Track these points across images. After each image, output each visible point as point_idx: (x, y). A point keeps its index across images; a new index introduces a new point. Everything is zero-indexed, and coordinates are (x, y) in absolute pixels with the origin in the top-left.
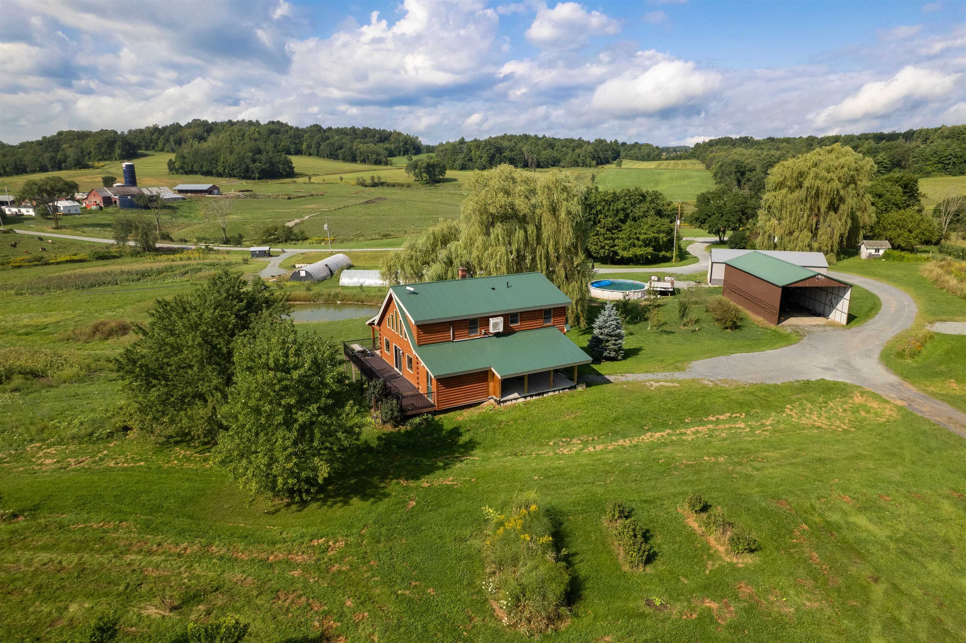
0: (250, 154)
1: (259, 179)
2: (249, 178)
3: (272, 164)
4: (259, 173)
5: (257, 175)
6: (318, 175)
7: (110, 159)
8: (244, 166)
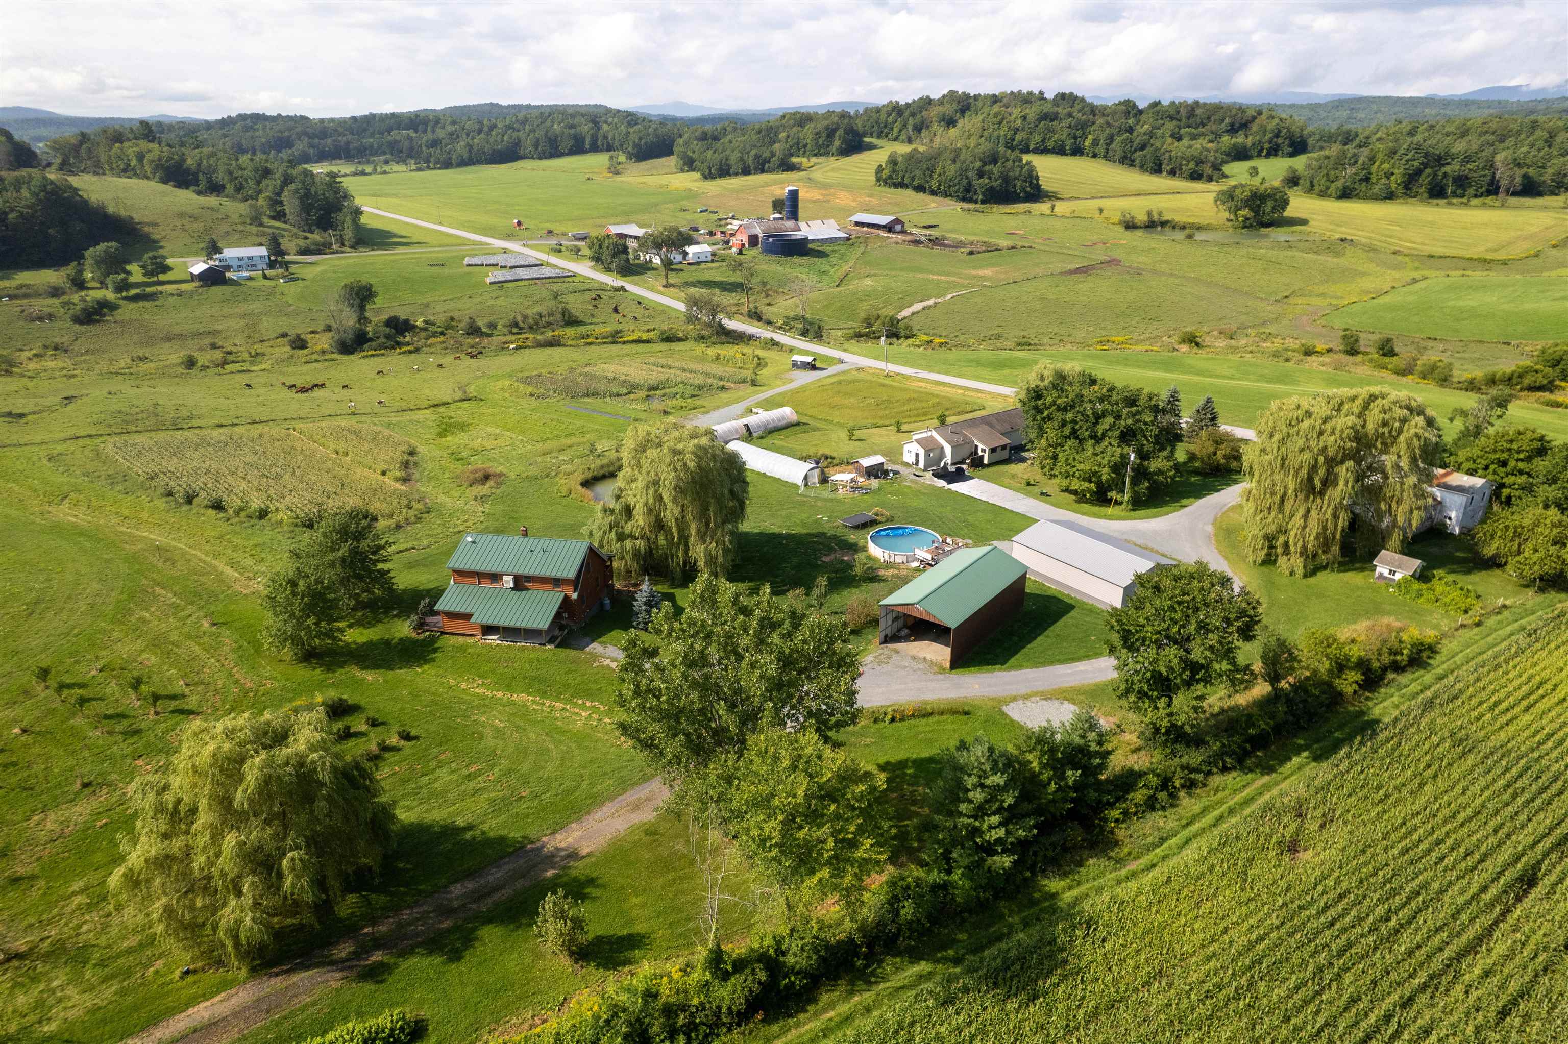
0: (978, 164)
1: (983, 202)
2: (970, 200)
3: (1006, 180)
4: (983, 194)
5: (981, 197)
6: (1078, 198)
7: (826, 154)
8: (965, 182)
